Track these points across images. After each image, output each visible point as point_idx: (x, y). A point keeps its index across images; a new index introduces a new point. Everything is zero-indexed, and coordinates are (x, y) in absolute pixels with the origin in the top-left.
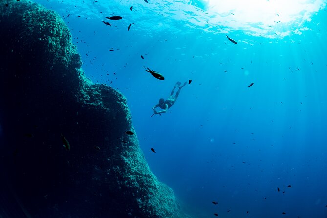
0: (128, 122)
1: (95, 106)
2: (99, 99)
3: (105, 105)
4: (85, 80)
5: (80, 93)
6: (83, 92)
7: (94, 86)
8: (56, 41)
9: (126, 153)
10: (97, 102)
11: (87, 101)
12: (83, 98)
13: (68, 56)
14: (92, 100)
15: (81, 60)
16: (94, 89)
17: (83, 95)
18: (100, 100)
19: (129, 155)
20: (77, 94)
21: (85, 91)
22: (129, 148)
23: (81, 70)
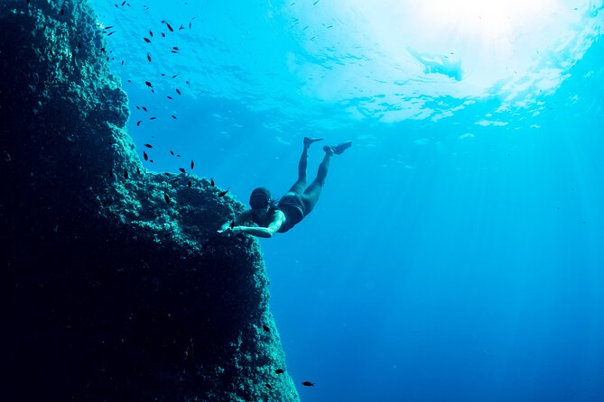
0: (259, 294)
1: (155, 231)
2: (169, 213)
3: (185, 231)
4: (132, 160)
5: (113, 190)
6: (121, 189)
7: (158, 179)
8: (59, 32)
9: (247, 386)
10: (162, 221)
11: (130, 216)
12: (121, 205)
13: (91, 86)
14: (148, 213)
15: (127, 105)
16: (157, 185)
17: (122, 197)
18: (173, 217)
19: (258, 393)
20: (102, 192)
21: (128, 186)
22: (258, 373)
23: (123, 131)
